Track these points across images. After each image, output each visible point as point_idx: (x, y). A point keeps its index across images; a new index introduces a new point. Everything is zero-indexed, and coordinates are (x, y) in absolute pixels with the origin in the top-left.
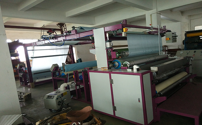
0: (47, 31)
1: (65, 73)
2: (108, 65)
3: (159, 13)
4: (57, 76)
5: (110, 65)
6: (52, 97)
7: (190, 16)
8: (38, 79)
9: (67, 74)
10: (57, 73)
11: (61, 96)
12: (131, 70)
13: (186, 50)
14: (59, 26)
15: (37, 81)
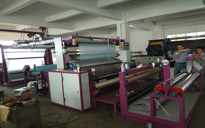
0: (28, 34)
1: (35, 74)
2: (64, 67)
3: (128, 23)
4: (28, 76)
5: (66, 67)
6: (18, 92)
7: (163, 25)
8: (14, 79)
9: (37, 74)
10: (29, 74)
11: (26, 92)
12: (76, 70)
13: (148, 56)
14: (41, 29)
15: (13, 81)
